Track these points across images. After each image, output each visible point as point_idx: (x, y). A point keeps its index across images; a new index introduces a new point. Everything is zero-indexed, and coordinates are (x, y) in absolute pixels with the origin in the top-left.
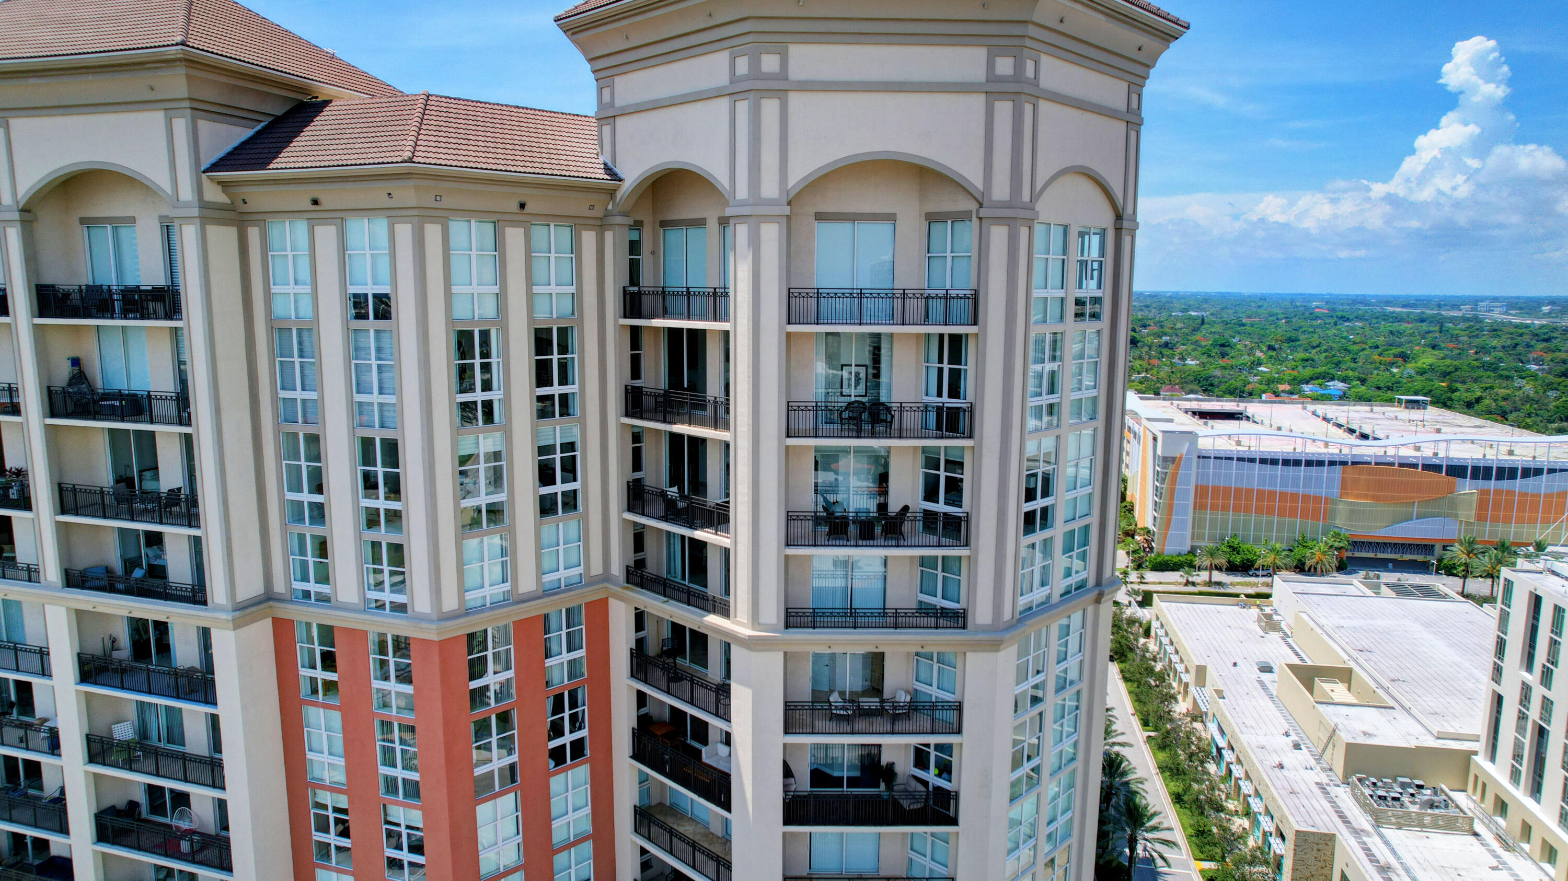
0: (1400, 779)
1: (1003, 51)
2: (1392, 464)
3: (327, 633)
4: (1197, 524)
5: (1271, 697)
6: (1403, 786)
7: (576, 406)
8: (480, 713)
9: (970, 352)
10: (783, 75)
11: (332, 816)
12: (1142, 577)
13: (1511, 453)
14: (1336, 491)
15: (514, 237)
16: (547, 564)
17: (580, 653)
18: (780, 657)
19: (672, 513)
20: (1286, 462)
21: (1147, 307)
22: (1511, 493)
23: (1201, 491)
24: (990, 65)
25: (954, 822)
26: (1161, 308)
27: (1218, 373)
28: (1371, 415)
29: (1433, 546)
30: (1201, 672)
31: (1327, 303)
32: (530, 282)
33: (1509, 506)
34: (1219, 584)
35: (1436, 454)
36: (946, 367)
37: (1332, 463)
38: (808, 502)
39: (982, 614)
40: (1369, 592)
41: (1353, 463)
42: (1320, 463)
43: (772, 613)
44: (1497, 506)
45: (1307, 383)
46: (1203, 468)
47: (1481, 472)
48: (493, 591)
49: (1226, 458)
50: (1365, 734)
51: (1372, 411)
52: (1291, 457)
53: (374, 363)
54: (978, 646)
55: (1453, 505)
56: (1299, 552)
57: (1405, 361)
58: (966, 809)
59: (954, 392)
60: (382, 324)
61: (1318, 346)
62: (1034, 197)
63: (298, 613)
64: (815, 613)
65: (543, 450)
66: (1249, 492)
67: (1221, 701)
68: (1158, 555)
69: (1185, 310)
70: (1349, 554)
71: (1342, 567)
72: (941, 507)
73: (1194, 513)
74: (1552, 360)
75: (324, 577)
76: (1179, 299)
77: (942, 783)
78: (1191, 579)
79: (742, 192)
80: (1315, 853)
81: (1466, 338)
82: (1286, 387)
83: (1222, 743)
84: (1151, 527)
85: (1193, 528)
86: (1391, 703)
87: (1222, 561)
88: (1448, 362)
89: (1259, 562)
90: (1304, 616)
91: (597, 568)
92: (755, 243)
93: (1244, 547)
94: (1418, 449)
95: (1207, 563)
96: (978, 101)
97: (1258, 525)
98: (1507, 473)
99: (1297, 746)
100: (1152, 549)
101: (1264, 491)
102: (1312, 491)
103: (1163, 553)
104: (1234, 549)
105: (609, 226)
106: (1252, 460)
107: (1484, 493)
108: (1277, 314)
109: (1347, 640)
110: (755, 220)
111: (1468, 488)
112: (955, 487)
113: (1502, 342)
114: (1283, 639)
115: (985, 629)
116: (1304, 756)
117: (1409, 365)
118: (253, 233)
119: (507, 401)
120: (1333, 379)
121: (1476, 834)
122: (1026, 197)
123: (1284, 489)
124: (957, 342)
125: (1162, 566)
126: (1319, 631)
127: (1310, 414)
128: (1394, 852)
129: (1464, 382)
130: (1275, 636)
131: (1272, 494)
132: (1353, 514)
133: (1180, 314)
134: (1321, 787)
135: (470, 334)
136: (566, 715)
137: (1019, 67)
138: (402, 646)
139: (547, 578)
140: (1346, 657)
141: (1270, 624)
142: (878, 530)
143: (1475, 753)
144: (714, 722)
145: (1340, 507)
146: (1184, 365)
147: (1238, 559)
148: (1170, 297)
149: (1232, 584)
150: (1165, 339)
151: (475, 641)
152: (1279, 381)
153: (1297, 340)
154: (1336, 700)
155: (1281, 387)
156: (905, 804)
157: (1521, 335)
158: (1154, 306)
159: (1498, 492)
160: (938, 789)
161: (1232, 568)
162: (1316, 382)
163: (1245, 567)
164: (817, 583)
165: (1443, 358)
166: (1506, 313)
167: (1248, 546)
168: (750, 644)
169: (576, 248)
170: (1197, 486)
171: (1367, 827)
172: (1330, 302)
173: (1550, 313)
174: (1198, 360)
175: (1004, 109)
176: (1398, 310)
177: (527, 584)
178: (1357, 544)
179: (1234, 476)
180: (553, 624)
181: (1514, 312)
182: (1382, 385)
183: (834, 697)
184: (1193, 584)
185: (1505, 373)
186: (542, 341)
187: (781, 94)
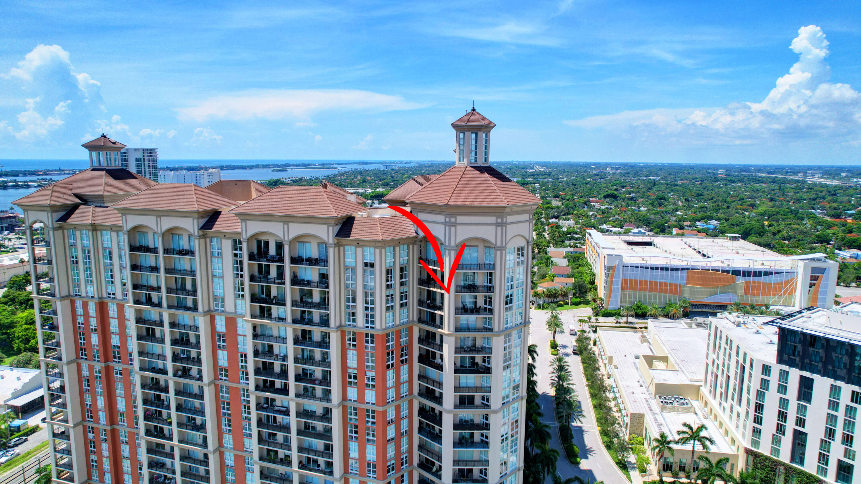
0: (675, 396)
1: (499, 218)
2: (709, 270)
3: (354, 334)
4: (623, 296)
5: (637, 368)
6: (675, 398)
7: (408, 283)
8: (388, 351)
9: (493, 275)
10: (455, 222)
11: (352, 375)
12: (597, 320)
13: (763, 264)
14: (685, 281)
15: (397, 249)
16: (401, 318)
17: (407, 338)
18: (454, 338)
19: (429, 307)
20: (662, 269)
21: (628, 173)
22: (759, 283)
23: (624, 282)
24: (497, 220)
25: (491, 373)
26: (636, 175)
27: (652, 217)
28: (712, 244)
29: (726, 306)
30: (611, 358)
31: (727, 171)
32: (400, 258)
33: (759, 288)
34: (631, 323)
35: (729, 265)
36: (489, 278)
37: (682, 269)
38: (460, 305)
39: (496, 329)
40: (686, 326)
41: (692, 269)
42: (677, 269)
43: (452, 328)
44: (754, 287)
45: (699, 221)
46: (626, 271)
47: (747, 273)
48: (391, 324)
49: (636, 267)
50: (664, 380)
51: (713, 241)
52: (664, 266)
53: (369, 276)
54: (495, 335)
55: (735, 288)
56: (666, 310)
57: (753, 208)
58: (493, 370)
59: (490, 283)
60: (372, 269)
61: (712, 199)
62: (506, 244)
63: (347, 329)
64: (461, 329)
65: (402, 293)
66: (646, 282)
67: (616, 370)
68: (606, 310)
69: (648, 176)
70: (690, 310)
71: (686, 315)
72: (488, 307)
73: (622, 291)
74: (829, 208)
75: (354, 321)
76: (646, 168)
77: (489, 366)
78: (618, 321)
79: (447, 244)
80: (637, 421)
81: (791, 194)
82: (688, 223)
83: (614, 385)
84: (603, 298)
85: (621, 298)
86: (678, 369)
87: (633, 313)
88: (774, 209)
89: (648, 313)
90: (656, 336)
91: (411, 319)
92: (450, 254)
93: (643, 306)
94: (723, 262)
95: (625, 314)
96: (494, 227)
97: (650, 296)
98: (758, 274)
99: (641, 386)
100: (603, 307)
101: (652, 282)
102: (674, 282)
103: (607, 309)
104: (639, 307)
105: (416, 244)
106: (647, 268)
107: (748, 283)
108: (697, 178)
109: (670, 346)
110: (450, 250)
111: (741, 281)
112: (490, 302)
113: (809, 196)
114: (649, 346)
115: (497, 332)
116: (644, 389)
117: (754, 211)
118: (342, 248)
119: (395, 283)
120: (712, 219)
121: (696, 414)
122: (504, 245)
123: (661, 281)
124: (491, 274)
125: (607, 315)
126: (660, 342)
127: (684, 243)
128: (664, 419)
129: (777, 221)
130: (645, 345)
131: (656, 283)
132: (692, 292)
133: (645, 178)
134: (646, 400)
135: (389, 270)
136: (404, 352)
137: (502, 220)
138: (373, 336)
139: (401, 321)
140: (667, 352)
141: (644, 339)
142: (474, 311)
143: (701, 386)
144: (438, 352)
145: (686, 289)
146: (639, 211)
147: (640, 312)
148: (642, 167)
149: (637, 323)
150: (633, 195)
151: (388, 335)
152: (685, 220)
153: (702, 195)
154: (658, 368)
155: (685, 223)
156: (480, 370)
157: (821, 192)
158: (632, 173)
159: (754, 282)
160: (488, 367)
161: (637, 316)
162: (703, 221)
163: (643, 316)
164: (461, 322)
165: (773, 207)
166: (822, 177)
167: (645, 306)
168: (448, 335)
169: (408, 249)
170: (622, 280)
171: (658, 412)
172: (728, 169)
173: (845, 177)
174: (647, 207)
175: (499, 229)
176: (763, 175)
177: (398, 323)
178: (693, 305)
179: (639, 275)
180: (402, 331)
181: (826, 176)
182: (734, 223)
183: (465, 347)
184: (620, 323)
185: (801, 215)
186: (402, 269)
187: (455, 226)
